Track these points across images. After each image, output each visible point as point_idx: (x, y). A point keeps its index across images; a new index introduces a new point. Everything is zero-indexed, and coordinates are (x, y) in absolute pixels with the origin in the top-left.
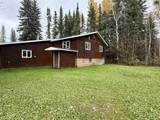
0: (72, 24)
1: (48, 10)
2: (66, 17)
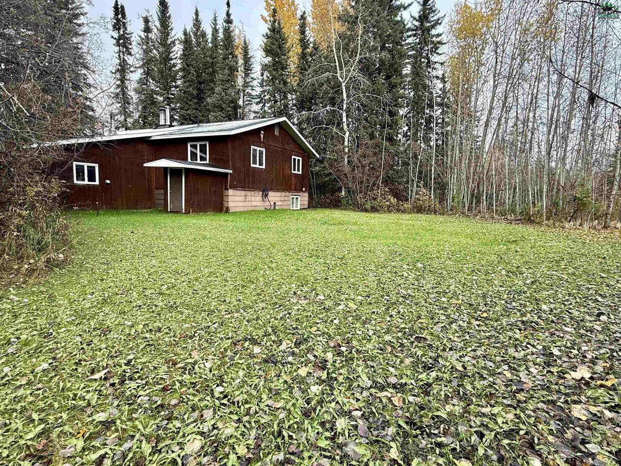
0: (211, 67)
1: (119, 11)
2: (187, 42)
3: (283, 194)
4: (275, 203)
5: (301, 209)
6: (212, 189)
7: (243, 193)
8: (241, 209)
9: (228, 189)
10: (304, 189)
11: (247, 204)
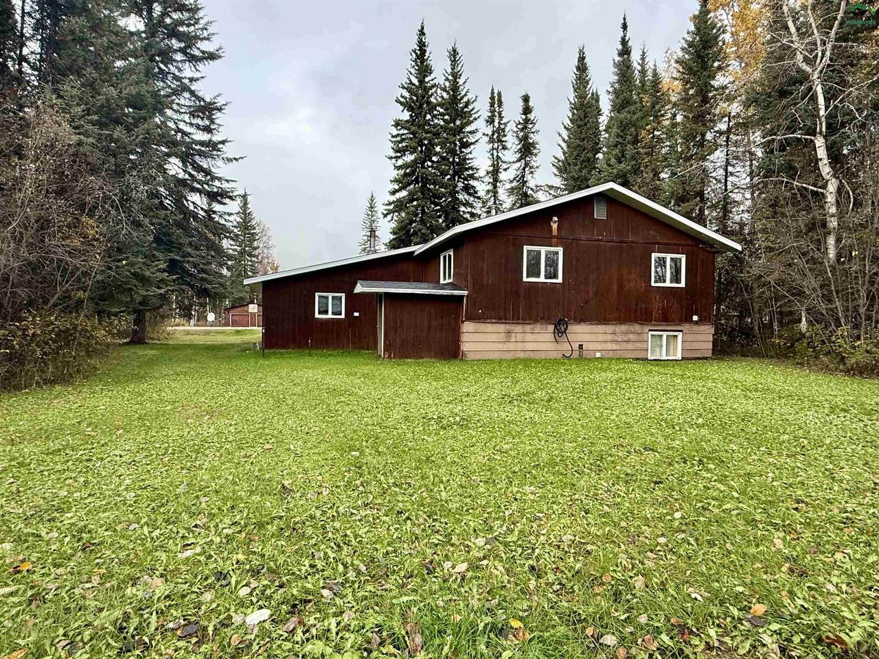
3: (623, 328)
4: (581, 347)
5: (683, 359)
6: (433, 322)
7: (502, 328)
8: (496, 356)
9: (463, 322)
10: (695, 318)
11: (511, 346)
